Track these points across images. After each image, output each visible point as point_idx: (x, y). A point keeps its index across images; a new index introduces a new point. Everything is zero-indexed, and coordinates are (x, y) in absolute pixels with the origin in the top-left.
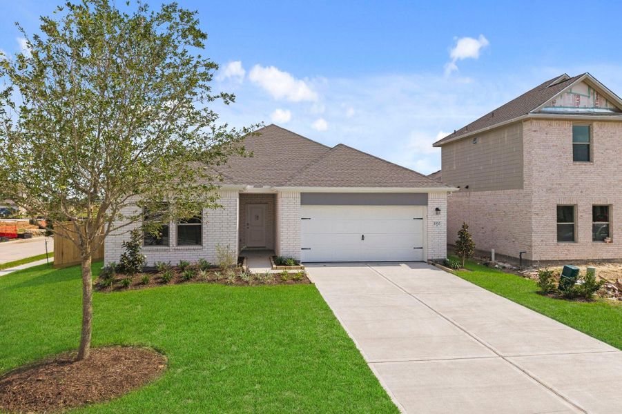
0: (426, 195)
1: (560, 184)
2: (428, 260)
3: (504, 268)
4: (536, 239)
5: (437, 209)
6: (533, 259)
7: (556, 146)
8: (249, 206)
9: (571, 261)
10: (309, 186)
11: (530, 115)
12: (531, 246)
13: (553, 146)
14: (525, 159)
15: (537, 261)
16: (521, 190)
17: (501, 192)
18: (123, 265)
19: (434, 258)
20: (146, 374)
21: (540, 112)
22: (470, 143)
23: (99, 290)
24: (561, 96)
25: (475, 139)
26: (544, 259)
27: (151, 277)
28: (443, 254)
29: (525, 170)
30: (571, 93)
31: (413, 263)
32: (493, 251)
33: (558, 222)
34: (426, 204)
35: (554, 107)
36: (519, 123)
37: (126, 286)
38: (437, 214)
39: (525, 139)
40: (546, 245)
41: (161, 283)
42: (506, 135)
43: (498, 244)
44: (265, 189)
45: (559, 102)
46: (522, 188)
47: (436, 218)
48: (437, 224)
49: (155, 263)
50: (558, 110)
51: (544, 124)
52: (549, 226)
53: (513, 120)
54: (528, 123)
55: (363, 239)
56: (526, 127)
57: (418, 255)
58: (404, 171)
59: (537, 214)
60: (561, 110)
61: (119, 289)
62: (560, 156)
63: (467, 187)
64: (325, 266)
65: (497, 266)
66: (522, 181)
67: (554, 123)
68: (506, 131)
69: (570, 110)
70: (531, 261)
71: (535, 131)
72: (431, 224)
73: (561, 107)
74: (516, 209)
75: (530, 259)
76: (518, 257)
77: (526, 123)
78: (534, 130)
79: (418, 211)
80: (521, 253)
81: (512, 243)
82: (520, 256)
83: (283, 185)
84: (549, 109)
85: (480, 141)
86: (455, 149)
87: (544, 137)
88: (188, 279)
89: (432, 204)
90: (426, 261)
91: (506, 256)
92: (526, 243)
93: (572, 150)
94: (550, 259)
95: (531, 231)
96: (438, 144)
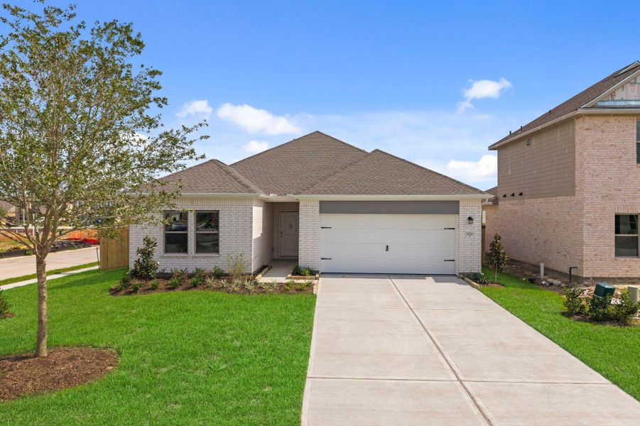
0: (457, 202)
1: (620, 190)
2: (460, 274)
3: (551, 284)
4: (587, 252)
5: (470, 219)
6: (584, 276)
7: (615, 145)
8: (283, 214)
9: (634, 278)
10: (328, 194)
11: (580, 111)
12: (582, 261)
13: (611, 145)
14: (577, 161)
15: (588, 278)
16: (573, 198)
17: (554, 199)
18: (136, 270)
19: (466, 272)
20: (88, 374)
21: (593, 107)
22: (523, 145)
23: (113, 294)
24: (623, 86)
25: (529, 140)
26: (598, 276)
27: (162, 283)
28: (477, 268)
29: (577, 174)
30: (635, 83)
31: (439, 277)
32: (542, 265)
33: (616, 233)
34: (457, 212)
35: (613, 100)
36: (570, 121)
37: (135, 290)
38: (470, 223)
39: (577, 139)
40: (600, 260)
41: (170, 289)
42: (558, 134)
43: (550, 258)
44: (289, 198)
45: (619, 95)
46: (574, 195)
47: (469, 228)
48: (470, 234)
49: (171, 270)
50: (618, 104)
51: (599, 121)
52: (605, 238)
53: (563, 117)
54: (580, 121)
55: (387, 249)
56: (579, 124)
57: (449, 267)
58: (437, 176)
59: (590, 224)
60: (623, 103)
61: (130, 293)
62: (620, 157)
63: (521, 194)
64: (343, 277)
65: (543, 282)
66: (574, 186)
67: (612, 119)
68: (559, 130)
69: (633, 103)
70: (582, 278)
71: (588, 129)
72: (462, 235)
73: (622, 100)
74: (568, 218)
75: (581, 275)
76: (568, 273)
77: (579, 120)
78: (586, 127)
79: (449, 220)
80: (570, 269)
81: (563, 257)
82: (570, 271)
83: (300, 193)
84: (606, 104)
85: (533, 142)
86: (510, 152)
87: (599, 135)
88: (195, 286)
89: (464, 212)
90: (457, 274)
91: (557, 271)
92: (577, 258)
93: (635, 150)
94: (606, 276)
95: (582, 243)
96: (493, 147)
